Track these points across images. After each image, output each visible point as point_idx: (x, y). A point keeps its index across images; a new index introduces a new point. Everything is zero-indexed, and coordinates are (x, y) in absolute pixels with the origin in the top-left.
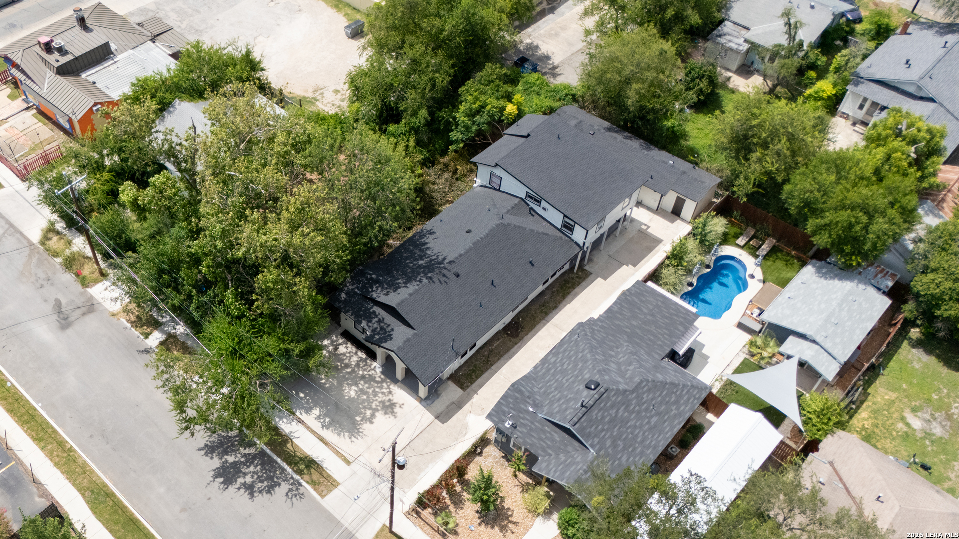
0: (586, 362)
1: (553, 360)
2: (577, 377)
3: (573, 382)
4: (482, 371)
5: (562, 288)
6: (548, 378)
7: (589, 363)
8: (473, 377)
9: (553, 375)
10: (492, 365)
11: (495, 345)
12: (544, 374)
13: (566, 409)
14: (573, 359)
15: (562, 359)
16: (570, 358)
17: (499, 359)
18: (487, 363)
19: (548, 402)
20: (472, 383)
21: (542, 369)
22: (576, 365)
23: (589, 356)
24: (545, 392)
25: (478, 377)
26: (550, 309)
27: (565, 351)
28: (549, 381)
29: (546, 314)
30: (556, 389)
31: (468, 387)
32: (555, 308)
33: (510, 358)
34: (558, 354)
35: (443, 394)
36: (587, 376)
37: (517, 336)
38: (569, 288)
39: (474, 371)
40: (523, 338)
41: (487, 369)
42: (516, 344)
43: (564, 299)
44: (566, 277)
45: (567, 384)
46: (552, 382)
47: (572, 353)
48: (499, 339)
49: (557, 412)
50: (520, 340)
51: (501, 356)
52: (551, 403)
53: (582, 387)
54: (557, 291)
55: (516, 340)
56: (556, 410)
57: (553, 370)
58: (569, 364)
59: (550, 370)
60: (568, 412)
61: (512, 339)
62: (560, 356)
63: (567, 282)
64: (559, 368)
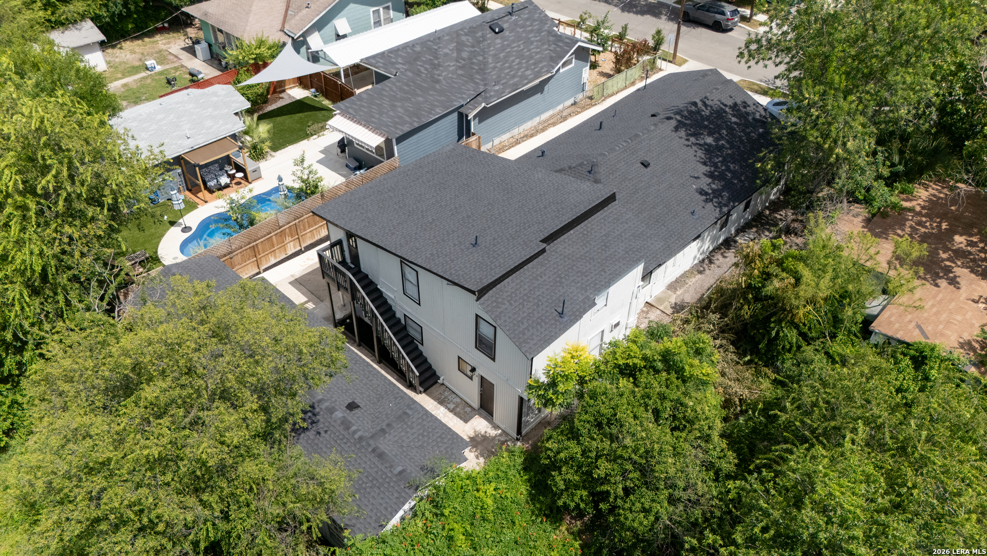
0: (495, 55)
1: (529, 72)
2: (508, 45)
3: (513, 41)
6: (538, 56)
7: (491, 53)
9: (531, 57)
12: (541, 61)
13: (527, 19)
14: (507, 65)
15: (519, 69)
16: (510, 67)
19: (543, 34)
21: (542, 68)
22: (505, 57)
23: (490, 60)
24: (543, 44)
27: (514, 76)
28: (537, 53)
30: (532, 43)
34: (521, 77)
36: (498, 41)
45: (520, 43)
46: (534, 50)
47: (506, 71)
49: (536, 20)
52: (539, 31)
53: (506, 33)
56: (537, 23)
57: (531, 62)
58: (513, 61)
59: (534, 64)
60: (526, 16)
62: (520, 74)
64: (524, 61)
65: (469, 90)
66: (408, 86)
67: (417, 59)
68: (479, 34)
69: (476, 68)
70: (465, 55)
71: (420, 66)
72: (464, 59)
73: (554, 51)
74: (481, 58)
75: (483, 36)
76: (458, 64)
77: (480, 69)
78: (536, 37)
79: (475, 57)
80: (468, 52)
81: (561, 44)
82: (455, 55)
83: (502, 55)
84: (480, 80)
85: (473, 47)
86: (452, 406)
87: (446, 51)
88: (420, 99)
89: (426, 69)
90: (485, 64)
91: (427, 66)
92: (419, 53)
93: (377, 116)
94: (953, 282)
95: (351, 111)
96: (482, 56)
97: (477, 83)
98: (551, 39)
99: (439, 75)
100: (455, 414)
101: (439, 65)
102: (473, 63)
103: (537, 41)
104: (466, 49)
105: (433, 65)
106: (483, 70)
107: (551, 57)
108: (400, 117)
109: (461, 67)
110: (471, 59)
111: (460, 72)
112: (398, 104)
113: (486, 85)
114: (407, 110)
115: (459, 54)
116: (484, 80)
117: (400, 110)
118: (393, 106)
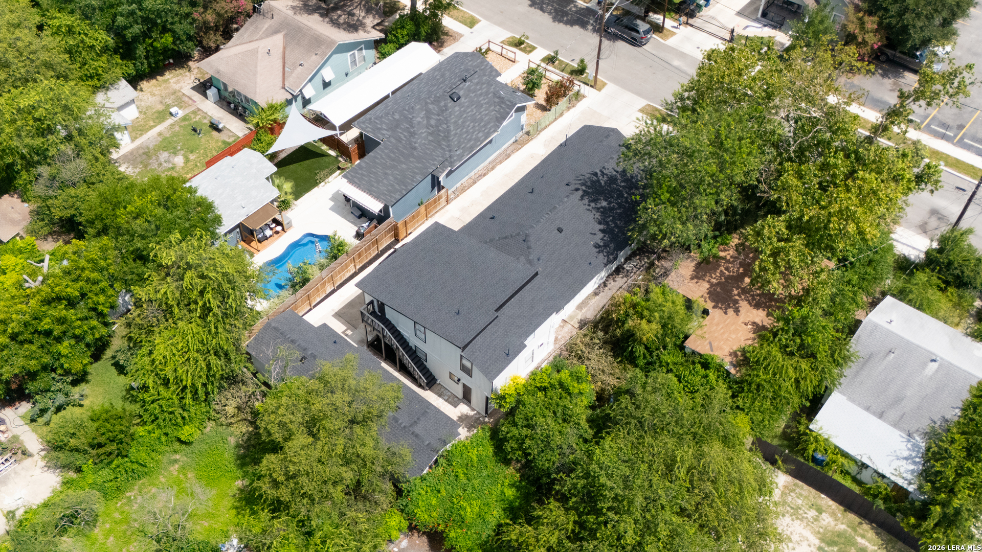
0: (455, 122)
1: (480, 134)
2: (464, 111)
3: (468, 107)
6: (486, 118)
7: (453, 121)
9: (482, 120)
12: (489, 123)
13: (477, 84)
14: (465, 130)
15: (473, 133)
16: (467, 132)
19: (489, 96)
21: (490, 129)
22: (463, 122)
23: (452, 128)
24: (490, 106)
27: (470, 140)
28: (486, 115)
30: (482, 106)
34: (475, 139)
36: (457, 108)
45: (473, 107)
46: (484, 112)
47: (464, 136)
49: (483, 84)
52: (487, 93)
53: (462, 100)
56: (485, 86)
57: (482, 124)
58: (469, 126)
59: (484, 126)
60: (476, 80)
62: (474, 137)
64: (477, 124)
65: (438, 157)
66: (393, 153)
67: (397, 126)
68: (442, 104)
69: (442, 135)
70: (433, 122)
71: (401, 133)
72: (432, 127)
73: (498, 112)
74: (445, 126)
75: (445, 106)
76: (429, 131)
77: (445, 136)
78: (485, 100)
79: (441, 124)
80: (435, 120)
81: (503, 106)
82: (425, 122)
83: (460, 121)
84: (446, 146)
85: (438, 115)
86: (446, 398)
87: (419, 119)
88: (404, 166)
89: (405, 136)
90: (449, 131)
91: (405, 133)
92: (398, 120)
93: (375, 185)
94: (737, 311)
95: (356, 180)
96: (446, 123)
97: (443, 149)
98: (497, 100)
99: (415, 143)
100: (449, 403)
101: (415, 134)
102: (439, 131)
103: (485, 103)
104: (433, 116)
105: (410, 132)
106: (447, 137)
107: (497, 118)
108: (392, 186)
109: (431, 134)
110: (438, 126)
111: (430, 138)
112: (389, 172)
113: (450, 151)
114: (396, 178)
115: (428, 121)
116: (448, 146)
117: (391, 178)
118: (386, 174)
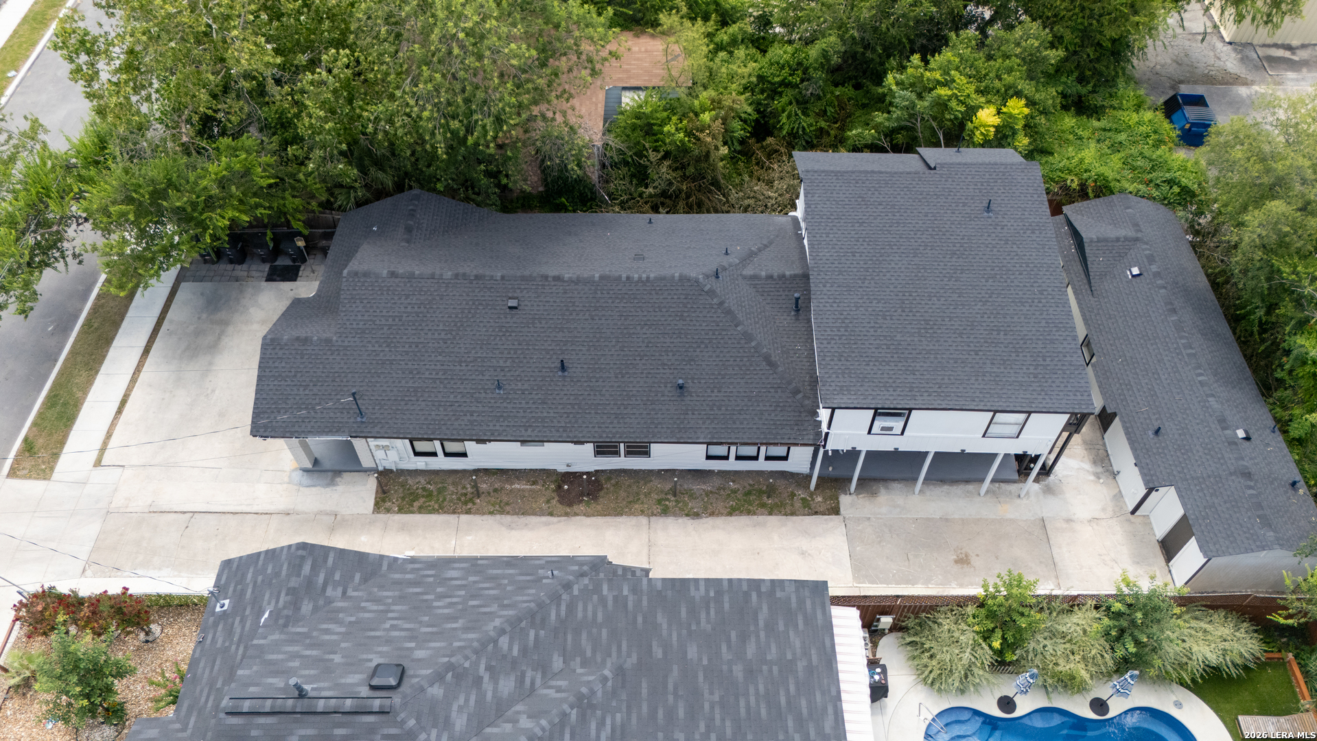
0: (471, 629)
1: (453, 574)
2: (413, 637)
3: (389, 640)
4: (441, 507)
5: (748, 493)
6: (385, 593)
7: (472, 636)
8: (416, 504)
9: (403, 598)
10: (468, 512)
11: (517, 486)
12: (398, 583)
14: (473, 603)
15: (462, 588)
16: (474, 597)
17: (491, 513)
18: (466, 503)
19: (305, 630)
20: (401, 511)
21: (414, 571)
22: (453, 620)
23: (496, 623)
24: (338, 610)
25: (422, 510)
26: (681, 509)
27: (491, 578)
28: (379, 600)
29: (665, 512)
30: (357, 623)
31: (388, 511)
32: (697, 515)
33: (510, 527)
34: (478, 574)
35: (340, 488)
37: (570, 505)
38: (763, 505)
39: (429, 495)
40: (576, 514)
41: (454, 512)
42: (551, 514)
43: (730, 514)
44: (781, 483)
45: (379, 634)
46: (373, 608)
47: (492, 592)
48: (534, 483)
50: (567, 514)
51: (502, 512)
52: (303, 636)
54: (734, 491)
55: (561, 508)
57: (416, 590)
58: (451, 605)
59: (417, 584)
61: (554, 502)
62: (471, 579)
63: (771, 491)
64: (430, 597)
65: (603, 601)
66: (671, 714)
68: (436, 691)
69: (532, 633)
70: (507, 685)
72: (521, 680)
74: (504, 642)
75: (439, 678)
76: (538, 682)
77: (532, 625)
78: (328, 630)
79: (504, 657)
80: (496, 683)
82: (520, 705)
83: (457, 624)
84: (559, 605)
85: (478, 681)
88: (692, 652)
89: (601, 724)
90: (514, 627)
91: (593, 726)
93: (801, 665)
96: (496, 642)
97: (571, 608)
99: (604, 680)
101: (580, 697)
102: (524, 651)
104: (489, 695)
105: (583, 718)
106: (532, 615)
107: (365, 580)
108: (770, 628)
109: (544, 668)
110: (514, 663)
111: (557, 663)
112: (738, 671)
113: (568, 586)
114: (743, 638)
115: (511, 701)
116: (556, 598)
117: (751, 650)
118: (750, 673)
